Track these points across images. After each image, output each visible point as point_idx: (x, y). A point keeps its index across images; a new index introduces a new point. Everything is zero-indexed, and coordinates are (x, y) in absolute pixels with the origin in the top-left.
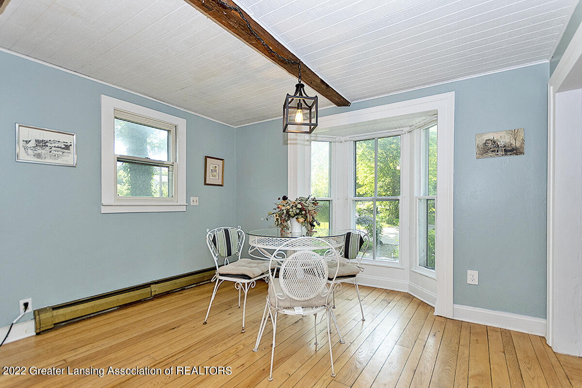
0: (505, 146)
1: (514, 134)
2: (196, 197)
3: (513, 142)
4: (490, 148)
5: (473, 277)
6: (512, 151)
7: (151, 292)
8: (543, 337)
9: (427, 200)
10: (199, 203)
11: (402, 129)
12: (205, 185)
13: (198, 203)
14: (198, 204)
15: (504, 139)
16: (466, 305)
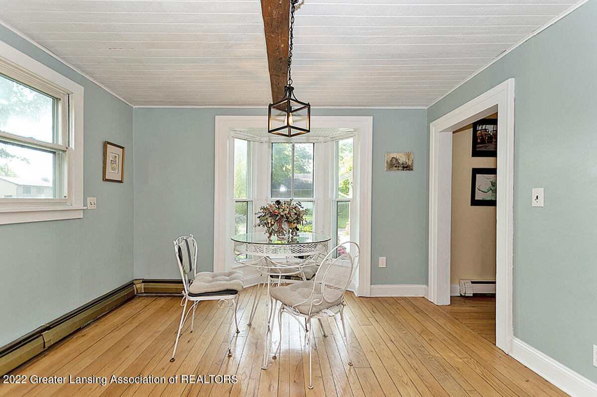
0: (403, 164)
1: (408, 155)
2: (94, 197)
3: (407, 161)
4: (394, 164)
5: (382, 262)
6: (407, 167)
7: (44, 342)
8: (423, 297)
9: (337, 201)
10: (97, 205)
11: (317, 138)
12: (103, 180)
13: (95, 206)
14: (95, 208)
15: (402, 159)
16: (379, 284)
